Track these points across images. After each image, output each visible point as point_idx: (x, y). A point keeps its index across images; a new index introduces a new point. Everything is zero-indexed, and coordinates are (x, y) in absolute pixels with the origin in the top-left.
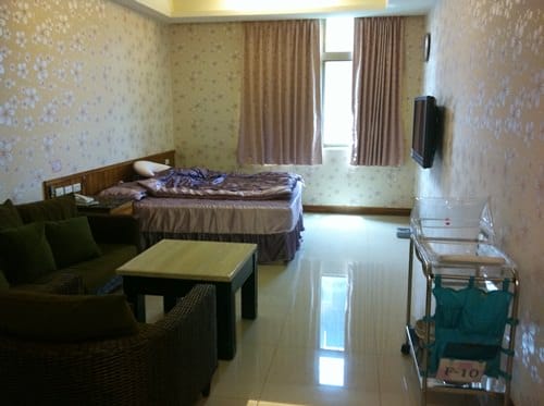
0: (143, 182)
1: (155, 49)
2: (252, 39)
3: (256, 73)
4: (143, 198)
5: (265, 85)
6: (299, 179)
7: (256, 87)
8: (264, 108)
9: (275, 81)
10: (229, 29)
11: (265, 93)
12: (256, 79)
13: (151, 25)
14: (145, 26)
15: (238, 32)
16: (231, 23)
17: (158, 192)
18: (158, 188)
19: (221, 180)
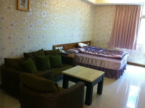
0: (79, 49)
1: (89, 12)
2: (118, 10)
3: (118, 21)
4: (78, 53)
5: (120, 24)
6: (127, 54)
7: (118, 24)
8: (119, 31)
9: (124, 23)
10: (112, 7)
11: (120, 26)
12: (118, 22)
13: (89, 6)
14: (87, 6)
15: (114, 8)
16: (113, 5)
17: (82, 52)
18: (83, 51)
19: (102, 51)
